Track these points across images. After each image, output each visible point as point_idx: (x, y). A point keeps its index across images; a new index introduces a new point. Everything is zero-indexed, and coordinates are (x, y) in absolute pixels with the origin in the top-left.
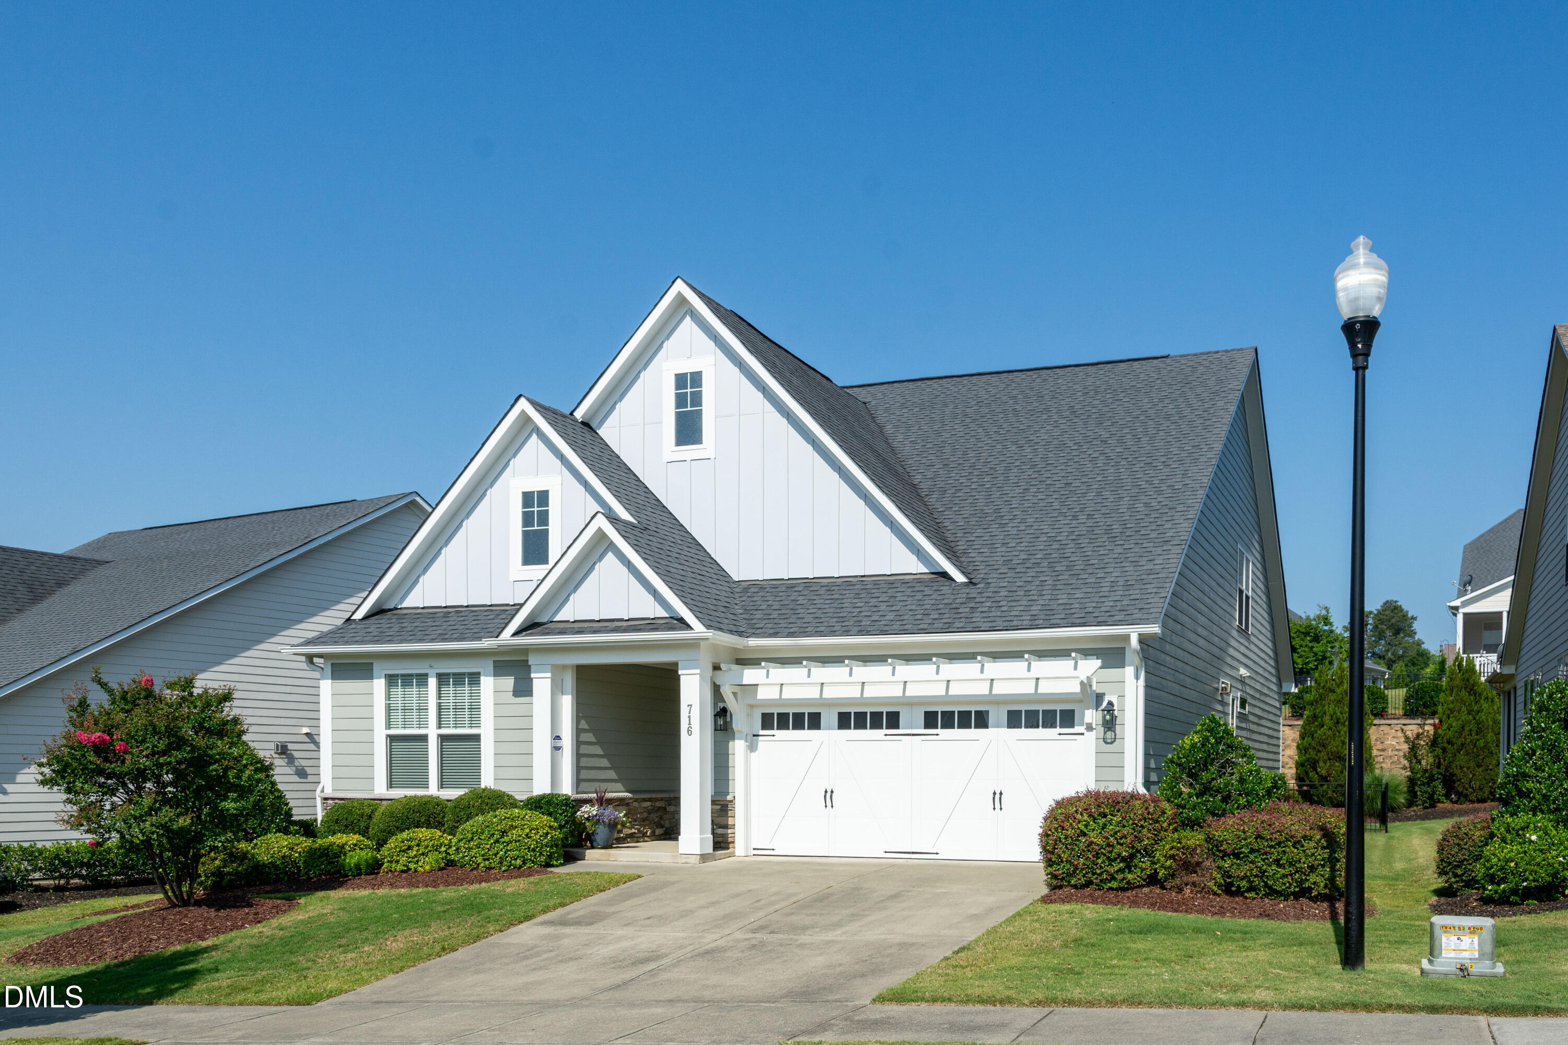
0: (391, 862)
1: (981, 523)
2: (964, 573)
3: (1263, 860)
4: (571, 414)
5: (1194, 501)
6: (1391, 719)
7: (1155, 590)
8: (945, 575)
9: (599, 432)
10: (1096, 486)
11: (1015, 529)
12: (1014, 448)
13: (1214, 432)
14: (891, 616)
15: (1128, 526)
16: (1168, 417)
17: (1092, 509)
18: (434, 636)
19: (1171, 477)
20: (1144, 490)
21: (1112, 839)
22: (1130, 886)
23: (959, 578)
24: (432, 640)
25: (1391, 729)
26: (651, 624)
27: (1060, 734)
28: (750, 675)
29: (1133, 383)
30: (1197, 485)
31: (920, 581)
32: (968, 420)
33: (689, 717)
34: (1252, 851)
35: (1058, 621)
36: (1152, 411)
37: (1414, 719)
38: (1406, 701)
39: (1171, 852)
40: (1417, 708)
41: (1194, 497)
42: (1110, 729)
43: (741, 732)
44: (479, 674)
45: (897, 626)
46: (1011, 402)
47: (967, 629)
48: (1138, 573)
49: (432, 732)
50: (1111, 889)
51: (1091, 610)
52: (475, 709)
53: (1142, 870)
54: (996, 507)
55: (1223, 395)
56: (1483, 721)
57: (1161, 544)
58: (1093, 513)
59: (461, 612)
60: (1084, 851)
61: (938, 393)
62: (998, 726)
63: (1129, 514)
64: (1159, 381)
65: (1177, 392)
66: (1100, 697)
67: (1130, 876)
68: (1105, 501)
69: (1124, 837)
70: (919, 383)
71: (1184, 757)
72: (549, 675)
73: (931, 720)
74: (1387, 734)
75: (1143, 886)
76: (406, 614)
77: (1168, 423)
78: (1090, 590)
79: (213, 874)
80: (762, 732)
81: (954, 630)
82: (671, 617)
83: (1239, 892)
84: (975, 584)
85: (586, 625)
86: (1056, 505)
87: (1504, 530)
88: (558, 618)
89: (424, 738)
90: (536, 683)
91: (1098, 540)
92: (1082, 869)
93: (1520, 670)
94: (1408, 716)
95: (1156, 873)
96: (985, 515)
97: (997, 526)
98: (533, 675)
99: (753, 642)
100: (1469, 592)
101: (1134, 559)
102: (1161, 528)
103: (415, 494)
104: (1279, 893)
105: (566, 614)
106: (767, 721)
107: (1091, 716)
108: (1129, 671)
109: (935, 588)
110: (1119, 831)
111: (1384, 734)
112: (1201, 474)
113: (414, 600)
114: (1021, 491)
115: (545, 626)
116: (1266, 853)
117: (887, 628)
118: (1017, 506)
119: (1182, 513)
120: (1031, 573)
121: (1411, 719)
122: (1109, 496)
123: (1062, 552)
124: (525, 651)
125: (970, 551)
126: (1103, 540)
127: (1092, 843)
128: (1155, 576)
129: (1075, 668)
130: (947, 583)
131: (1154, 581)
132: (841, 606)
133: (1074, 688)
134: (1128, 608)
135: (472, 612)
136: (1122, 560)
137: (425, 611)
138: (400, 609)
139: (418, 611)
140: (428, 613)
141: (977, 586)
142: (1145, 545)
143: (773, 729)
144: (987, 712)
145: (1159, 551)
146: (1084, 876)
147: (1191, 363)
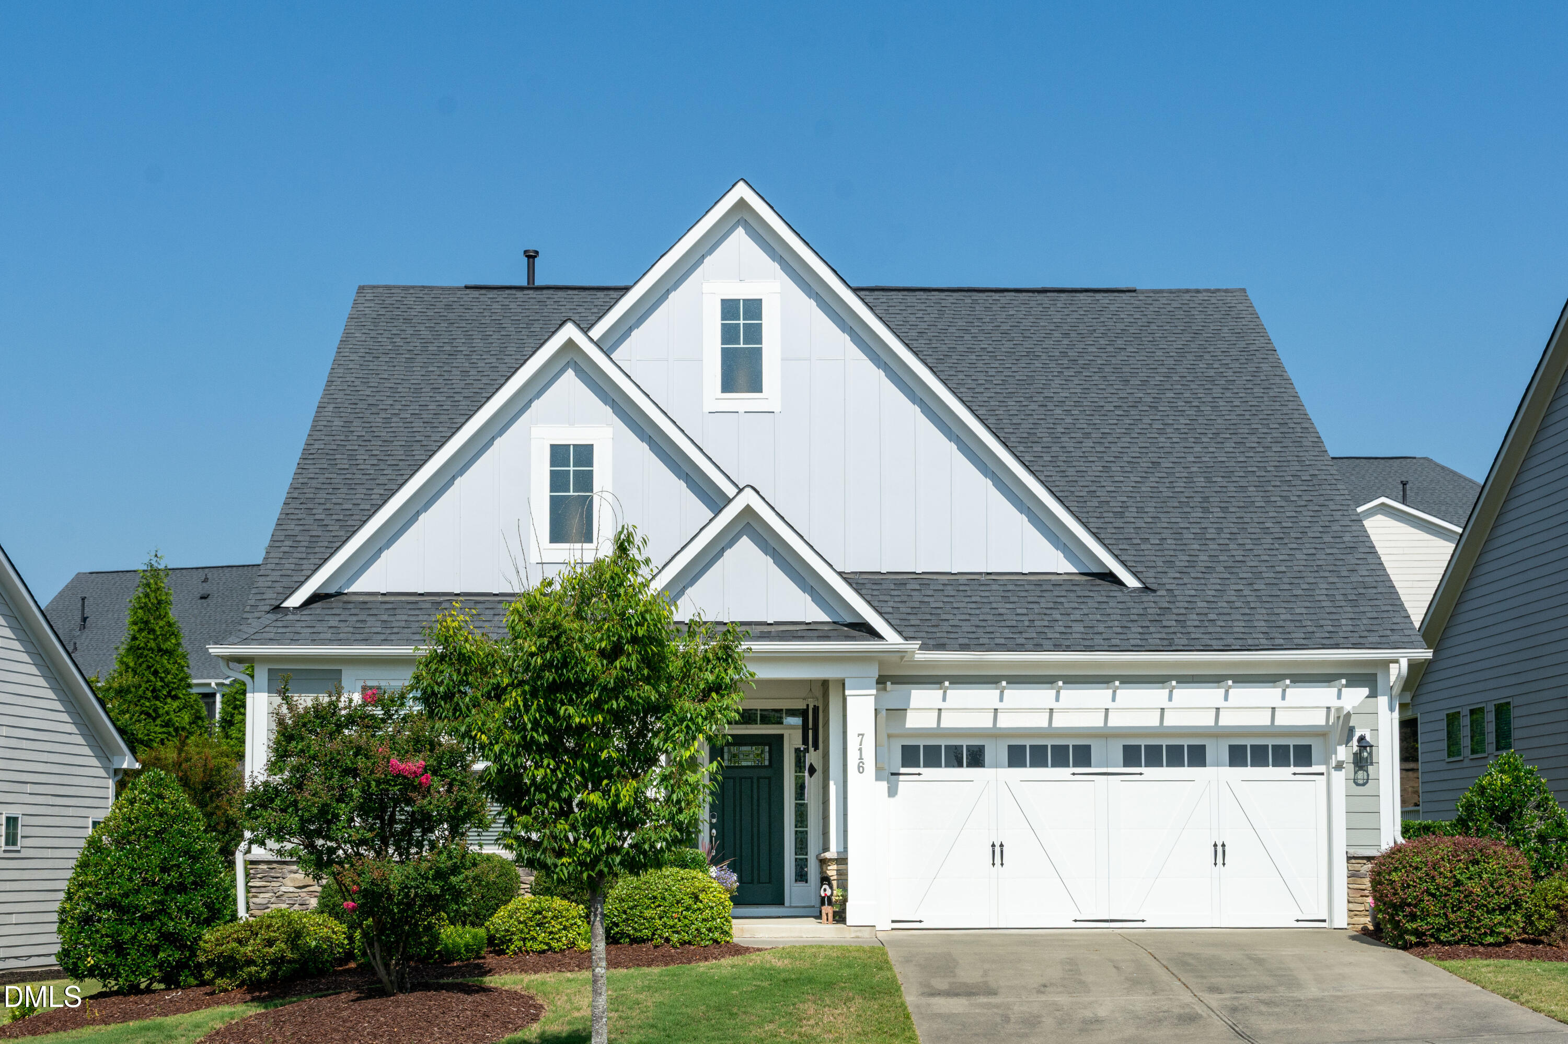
2: (1139, 577)
5: (1342, 497)
8: (1110, 577)
10: (1197, 469)
11: (1140, 520)
12: (1033, 406)
13: (1290, 407)
14: (1079, 627)
15: (1284, 524)
17: (1218, 499)
19: (1285, 464)
20: (1265, 478)
21: (1491, 889)
22: (1508, 941)
23: (1131, 582)
27: (1295, 774)
33: (860, 750)
35: (1303, 642)
36: (1180, 369)
39: (1556, 901)
41: (1337, 492)
42: (1362, 767)
46: (968, 337)
47: (1198, 648)
48: (1350, 586)
50: (1490, 945)
51: (1330, 627)
55: (1259, 354)
58: (1223, 504)
60: (1460, 902)
62: (1216, 763)
63: (1273, 508)
64: (1154, 325)
65: (1193, 344)
66: (1350, 730)
67: (1507, 930)
68: (1224, 489)
69: (1502, 886)
71: (1495, 799)
73: (1132, 756)
75: (1516, 941)
77: (1219, 389)
78: (1308, 604)
80: (903, 770)
82: (834, 623)
84: (1154, 591)
86: (1165, 491)
91: (1262, 541)
92: (1459, 923)
93: (1428, 698)
95: (1530, 924)
101: (1331, 567)
102: (1329, 529)
106: (911, 756)
107: (1343, 753)
108: (1383, 701)
109: (1103, 594)
112: (1322, 463)
114: (1101, 468)
118: (1113, 489)
120: (1214, 579)
122: (1225, 483)
123: (1229, 553)
126: (1269, 540)
127: (1470, 892)
128: (1374, 591)
129: (1339, 697)
130: (1115, 587)
131: (1379, 596)
132: (996, 612)
133: (1318, 719)
134: (1375, 628)
135: (477, 602)
136: (1316, 568)
137: (392, 599)
138: (346, 594)
139: (380, 598)
140: (402, 602)
141: (1158, 593)
142: (1329, 551)
143: (919, 766)
144: (1203, 747)
145: (1351, 559)
146: (1460, 931)
147: (1175, 304)
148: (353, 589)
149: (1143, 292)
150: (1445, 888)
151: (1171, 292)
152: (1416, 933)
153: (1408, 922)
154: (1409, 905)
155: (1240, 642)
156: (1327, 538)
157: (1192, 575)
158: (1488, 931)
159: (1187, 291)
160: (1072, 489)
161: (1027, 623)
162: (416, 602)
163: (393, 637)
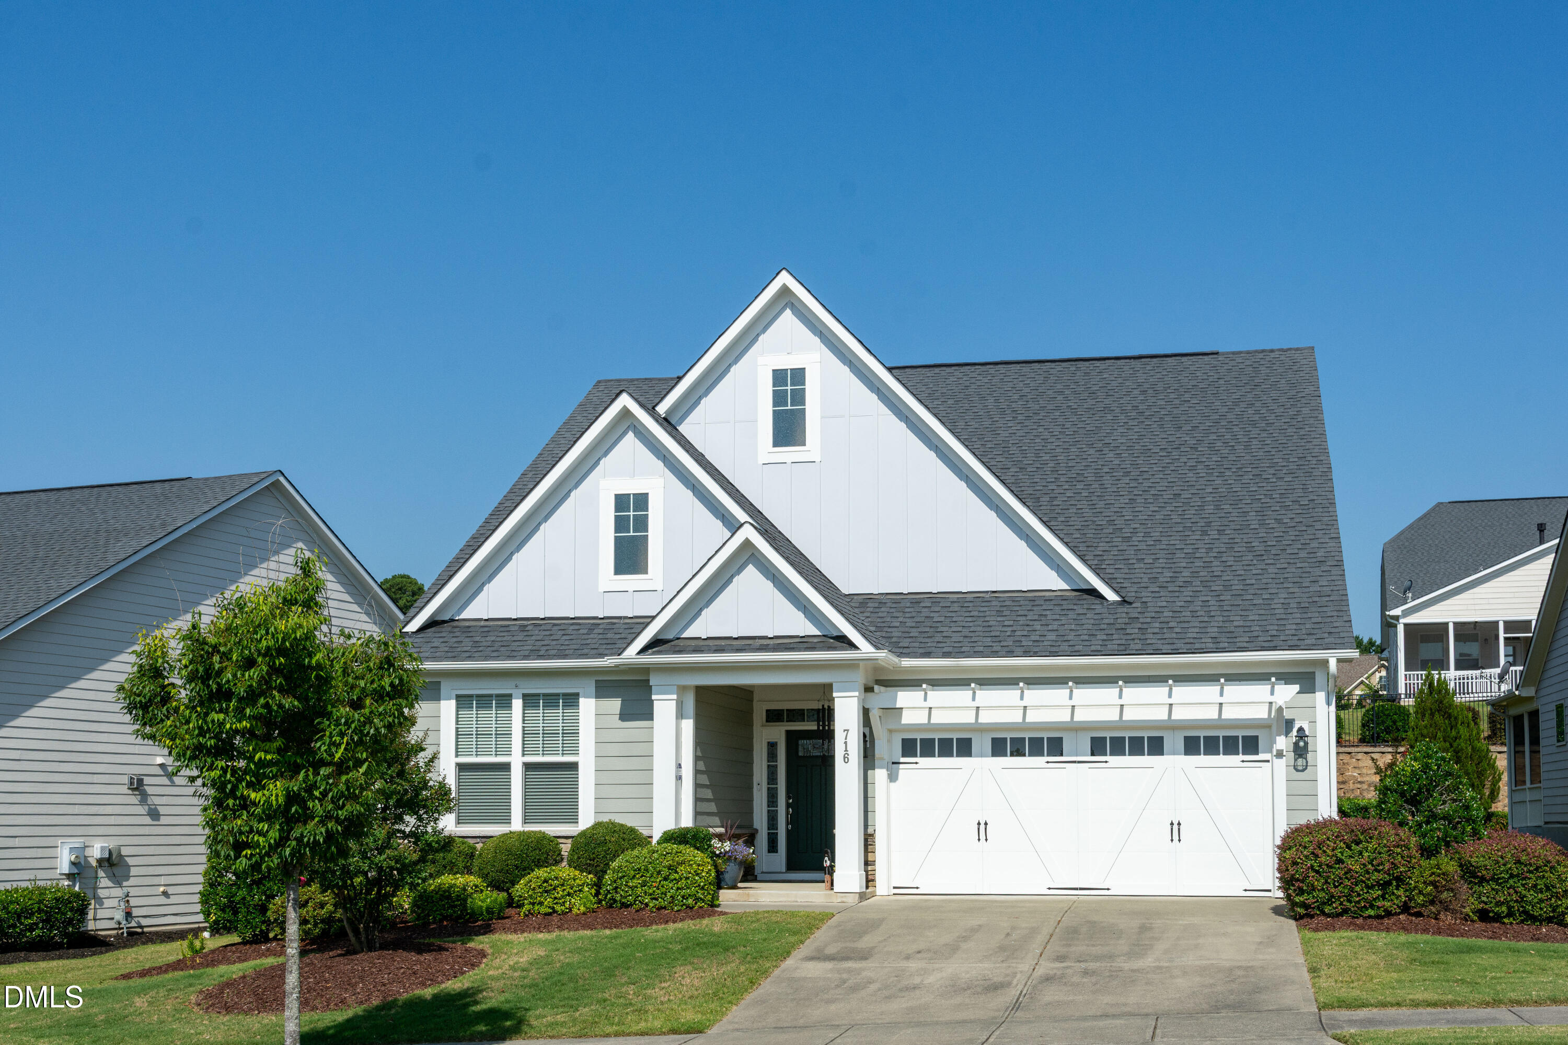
0: (533, 904)
1: (1099, 536)
2: (1117, 592)
3: (1523, 885)
4: (654, 408)
5: (1330, 518)
6: (1349, 746)
7: (1335, 614)
8: (1091, 592)
9: (680, 428)
10: (1210, 499)
11: (1143, 543)
12: (1092, 451)
13: (1314, 443)
14: (1052, 636)
15: (1269, 543)
16: (1254, 424)
17: (1219, 524)
18: (527, 653)
19: (1290, 492)
20: (1268, 505)
21: (1370, 866)
22: (1389, 914)
23: (1111, 596)
24: (526, 657)
25: (1352, 758)
26: (803, 643)
27: (1243, 761)
28: (905, 698)
29: (1194, 383)
30: (1325, 501)
31: (1064, 599)
32: (1020, 417)
33: (846, 743)
34: (1512, 876)
35: (1245, 645)
36: (1230, 416)
38: (1363, 726)
39: (1431, 879)
41: (1327, 514)
42: (1300, 756)
43: (882, 759)
44: (577, 695)
45: (1065, 646)
46: (1060, 398)
47: (1149, 652)
48: (1307, 595)
49: (517, 761)
50: (1370, 917)
51: (1275, 633)
52: (572, 733)
53: (1398, 897)
54: (1108, 519)
55: (1304, 401)
56: (1462, 749)
57: (1317, 564)
58: (1222, 528)
59: (541, 625)
60: (1341, 878)
61: (967, 383)
62: (1173, 753)
63: (1265, 530)
64: (1222, 382)
65: (1249, 395)
66: (1289, 724)
67: (1387, 904)
68: (1228, 515)
69: (1382, 864)
70: (937, 370)
72: (675, 697)
73: (1098, 747)
74: (1348, 763)
75: (1399, 914)
76: (469, 627)
77: (1257, 431)
78: (1263, 612)
79: (323, 921)
80: (903, 760)
81: (1134, 652)
83: (1498, 918)
84: (1130, 603)
85: (723, 643)
86: (1175, 518)
87: (1426, 527)
88: (686, 634)
89: (506, 767)
90: (657, 706)
91: (1244, 558)
92: (1340, 897)
94: (1368, 742)
95: (1411, 899)
96: (1099, 527)
97: (1120, 539)
98: (654, 697)
99: (907, 662)
100: (1410, 600)
101: (1295, 580)
102: (1307, 546)
103: (279, 473)
104: (1536, 918)
105: (698, 629)
106: (909, 748)
107: (1282, 743)
108: (1320, 696)
109: (1085, 606)
110: (1375, 858)
111: (1343, 763)
112: (1323, 489)
113: (476, 610)
114: (1127, 501)
115: (672, 643)
116: (1524, 879)
117: (1054, 649)
118: (1131, 518)
119: (1323, 532)
120: (1187, 592)
121: (1371, 746)
122: (1231, 510)
123: (1210, 570)
124: (646, 670)
125: (1103, 567)
126: (1249, 558)
127: (1350, 870)
128: (1327, 599)
129: (1272, 693)
130: (1098, 601)
131: (1330, 604)
132: (987, 624)
133: (1261, 713)
134: (1315, 631)
135: (555, 625)
136: (1282, 580)
137: (491, 623)
138: (457, 620)
139: (482, 623)
140: (497, 626)
141: (1134, 605)
142: (1299, 565)
143: (916, 756)
144: (1161, 738)
145: (1317, 572)
146: (1341, 904)
147: (1248, 362)
148: (462, 617)
149: (1223, 354)
150: (1327, 865)
151: (1248, 352)
152: (1304, 905)
153: (1297, 895)
154: (1298, 880)
155: (1189, 646)
156: (1303, 554)
157: (1170, 589)
158: (1368, 905)
159: (1263, 351)
160: (1095, 519)
161: (1008, 633)
162: (508, 626)
163: (476, 655)
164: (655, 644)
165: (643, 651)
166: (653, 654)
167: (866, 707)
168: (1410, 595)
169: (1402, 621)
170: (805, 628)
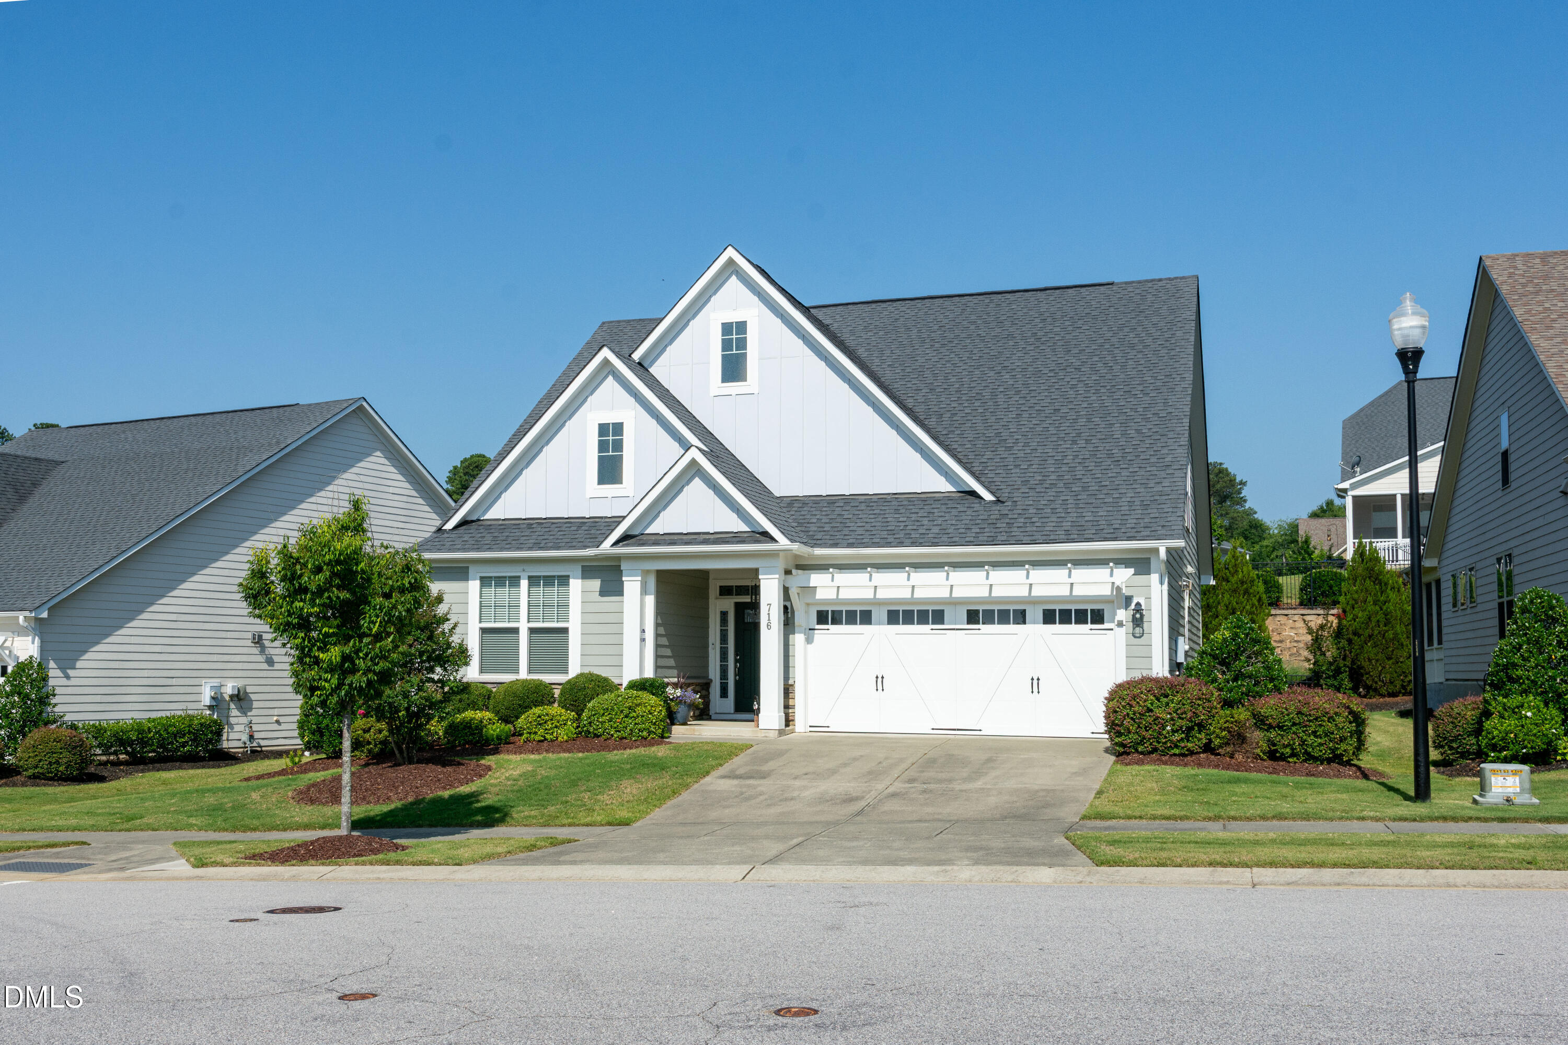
1: (987, 446)
2: (992, 493)
3: (1303, 732)
4: (630, 355)
5: (1182, 428)
6: (1287, 609)
8: (974, 494)
9: (649, 372)
10: (1085, 413)
11: (1022, 452)
13: (1181, 363)
14: (936, 530)
15: (1127, 451)
16: (1132, 347)
17: (1088, 434)
18: (531, 545)
19: (1153, 405)
20: (1132, 417)
21: (1175, 715)
22: (1192, 753)
23: (988, 496)
24: (530, 549)
25: (1289, 619)
26: (739, 537)
27: (1091, 630)
28: (817, 579)
29: (1088, 311)
30: (1181, 414)
31: (949, 499)
33: (768, 614)
34: (1294, 724)
35: (1091, 536)
36: (1114, 340)
37: (1312, 609)
38: (1301, 590)
39: (1225, 725)
40: (1315, 598)
41: (1180, 425)
42: (1138, 626)
43: (801, 626)
44: (567, 577)
45: (945, 538)
47: (1012, 542)
48: (1150, 494)
49: (524, 626)
50: (1175, 755)
51: (1117, 526)
52: (564, 606)
53: (1200, 740)
54: (996, 431)
55: (1179, 325)
56: (1391, 612)
57: (1164, 468)
58: (1090, 438)
59: (543, 524)
60: (1151, 724)
62: (1034, 623)
63: (1125, 439)
64: (1112, 309)
65: (1134, 321)
66: (1129, 599)
67: (1190, 745)
68: (1097, 427)
69: (1185, 713)
71: (1217, 649)
72: (640, 578)
73: (973, 617)
74: (1285, 624)
75: (1199, 753)
76: (492, 525)
77: (1134, 352)
78: (1111, 509)
80: (818, 627)
81: (1000, 543)
82: (756, 532)
83: (1283, 758)
84: (1003, 502)
85: (676, 537)
86: (1052, 430)
87: (1386, 404)
88: (648, 531)
89: (516, 631)
90: (627, 586)
91: (1103, 464)
92: (1150, 739)
93: (1445, 563)
94: (1305, 605)
95: (1210, 741)
96: (988, 439)
97: (1003, 449)
98: (624, 579)
99: (819, 551)
100: (1358, 474)
101: (1143, 482)
102: (1158, 453)
104: (1315, 759)
105: (657, 527)
106: (823, 617)
107: (1122, 615)
108: (1155, 578)
109: (966, 505)
110: (1180, 708)
111: (1281, 625)
112: (1181, 403)
113: (495, 513)
114: (1014, 416)
115: (638, 538)
116: (1305, 726)
117: (936, 540)
118: (1015, 430)
119: (1174, 440)
120: (1051, 493)
121: (1308, 608)
122: (1100, 422)
123: (1073, 474)
124: (618, 558)
125: (986, 472)
126: (1108, 463)
127: (1158, 718)
128: (1167, 497)
129: (1111, 575)
130: (977, 501)
131: (1168, 501)
132: (886, 520)
133: (1106, 591)
134: (1151, 525)
135: (553, 523)
136: (1131, 482)
137: (508, 522)
138: (483, 520)
139: (501, 522)
140: (511, 524)
141: (1006, 504)
142: (1148, 469)
143: (828, 624)
144: (1024, 611)
145: (1163, 474)
146: (1151, 744)
147: (1138, 291)
148: (486, 517)
149: (1118, 284)
150: (1140, 713)
151: (1139, 282)
152: (1123, 745)
153: (1117, 736)
154: (1117, 725)
155: (1045, 537)
156: (1153, 460)
157: (1037, 490)
158: (1173, 746)
159: (1152, 281)
160: (985, 432)
161: (902, 528)
162: (519, 524)
163: (495, 547)
164: (625, 538)
165: (616, 544)
166: (623, 546)
167: (787, 586)
168: (1358, 469)
169: (1350, 493)
170: (737, 525)
